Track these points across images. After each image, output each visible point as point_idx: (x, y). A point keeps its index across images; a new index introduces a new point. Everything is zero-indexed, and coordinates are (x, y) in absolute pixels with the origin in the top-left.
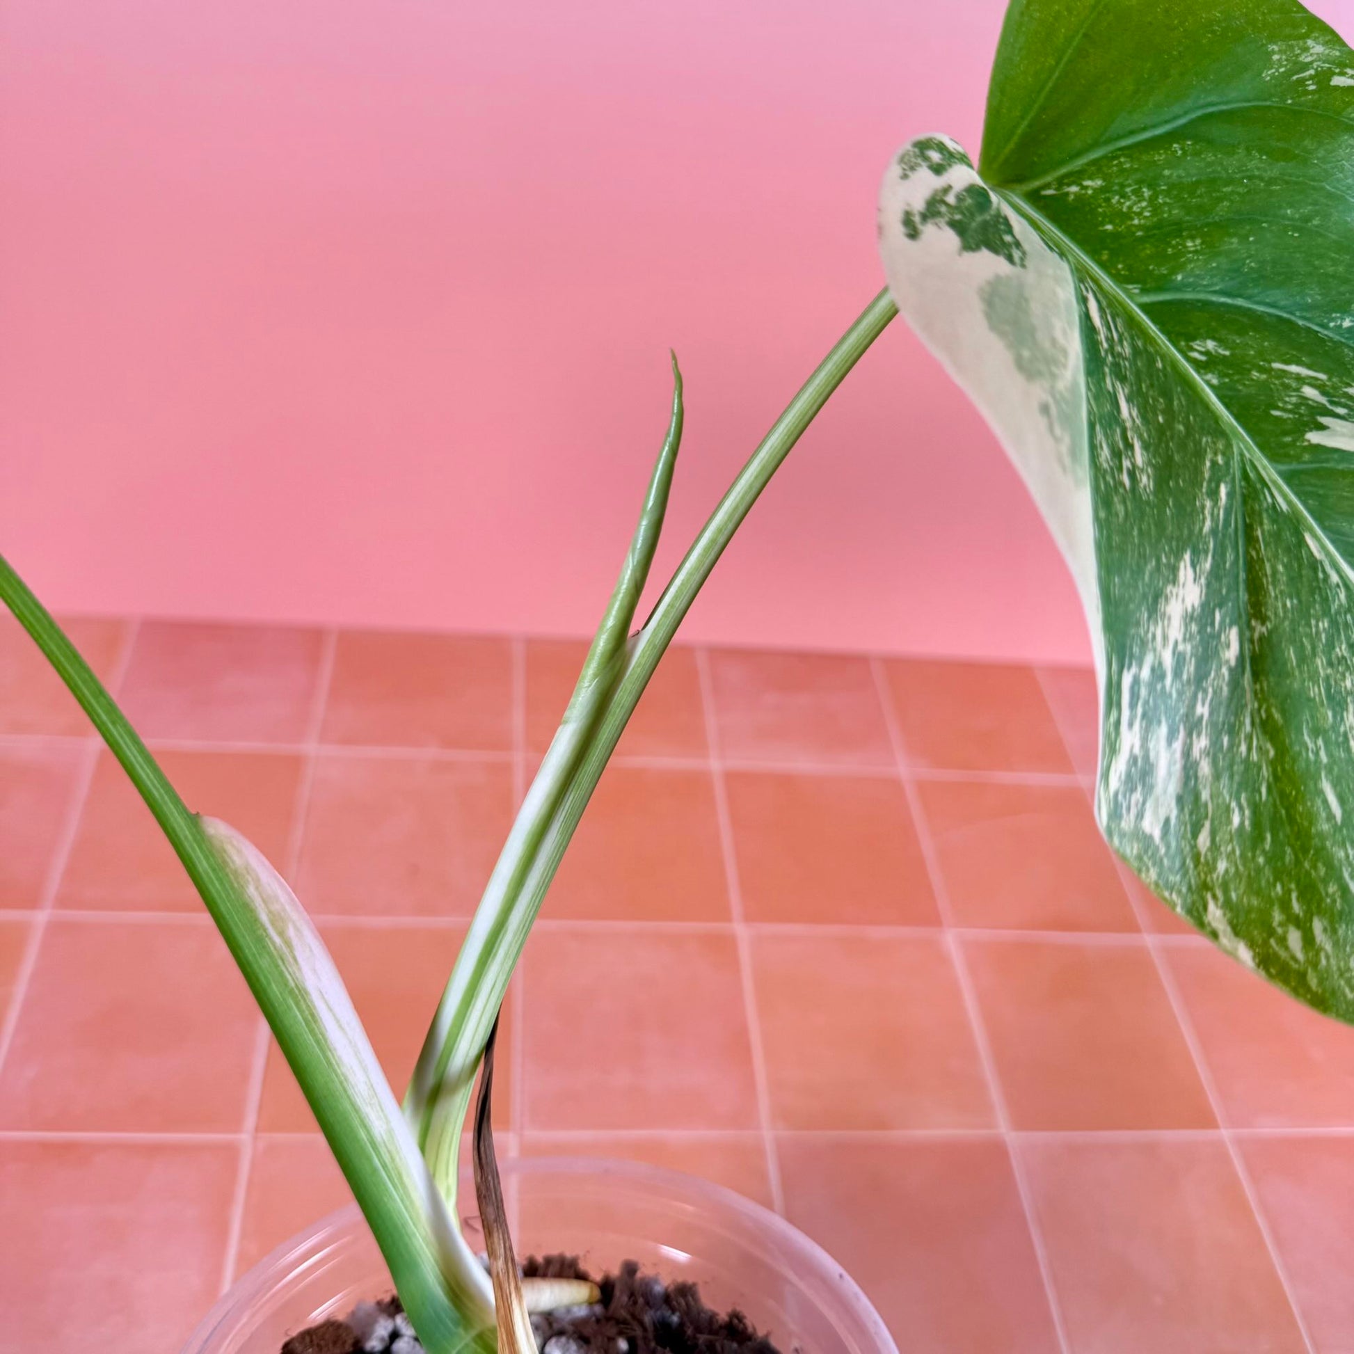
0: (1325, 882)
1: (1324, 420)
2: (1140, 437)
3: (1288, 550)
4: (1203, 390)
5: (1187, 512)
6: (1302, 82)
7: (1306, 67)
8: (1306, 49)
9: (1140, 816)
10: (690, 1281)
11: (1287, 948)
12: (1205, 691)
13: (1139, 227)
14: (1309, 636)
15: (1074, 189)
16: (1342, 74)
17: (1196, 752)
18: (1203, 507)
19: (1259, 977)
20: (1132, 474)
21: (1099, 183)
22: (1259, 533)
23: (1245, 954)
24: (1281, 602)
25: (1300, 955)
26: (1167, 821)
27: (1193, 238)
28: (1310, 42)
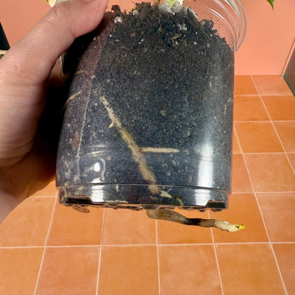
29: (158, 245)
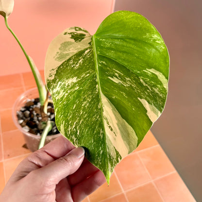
1: (114, 77)
2: (80, 64)
3: (92, 84)
4: (96, 65)
7: (153, 38)
8: (154, 36)
12: (70, 90)
13: (106, 47)
14: (87, 92)
15: (101, 40)
17: (65, 95)
18: (83, 75)
21: (105, 40)
22: (90, 81)
27: (113, 51)
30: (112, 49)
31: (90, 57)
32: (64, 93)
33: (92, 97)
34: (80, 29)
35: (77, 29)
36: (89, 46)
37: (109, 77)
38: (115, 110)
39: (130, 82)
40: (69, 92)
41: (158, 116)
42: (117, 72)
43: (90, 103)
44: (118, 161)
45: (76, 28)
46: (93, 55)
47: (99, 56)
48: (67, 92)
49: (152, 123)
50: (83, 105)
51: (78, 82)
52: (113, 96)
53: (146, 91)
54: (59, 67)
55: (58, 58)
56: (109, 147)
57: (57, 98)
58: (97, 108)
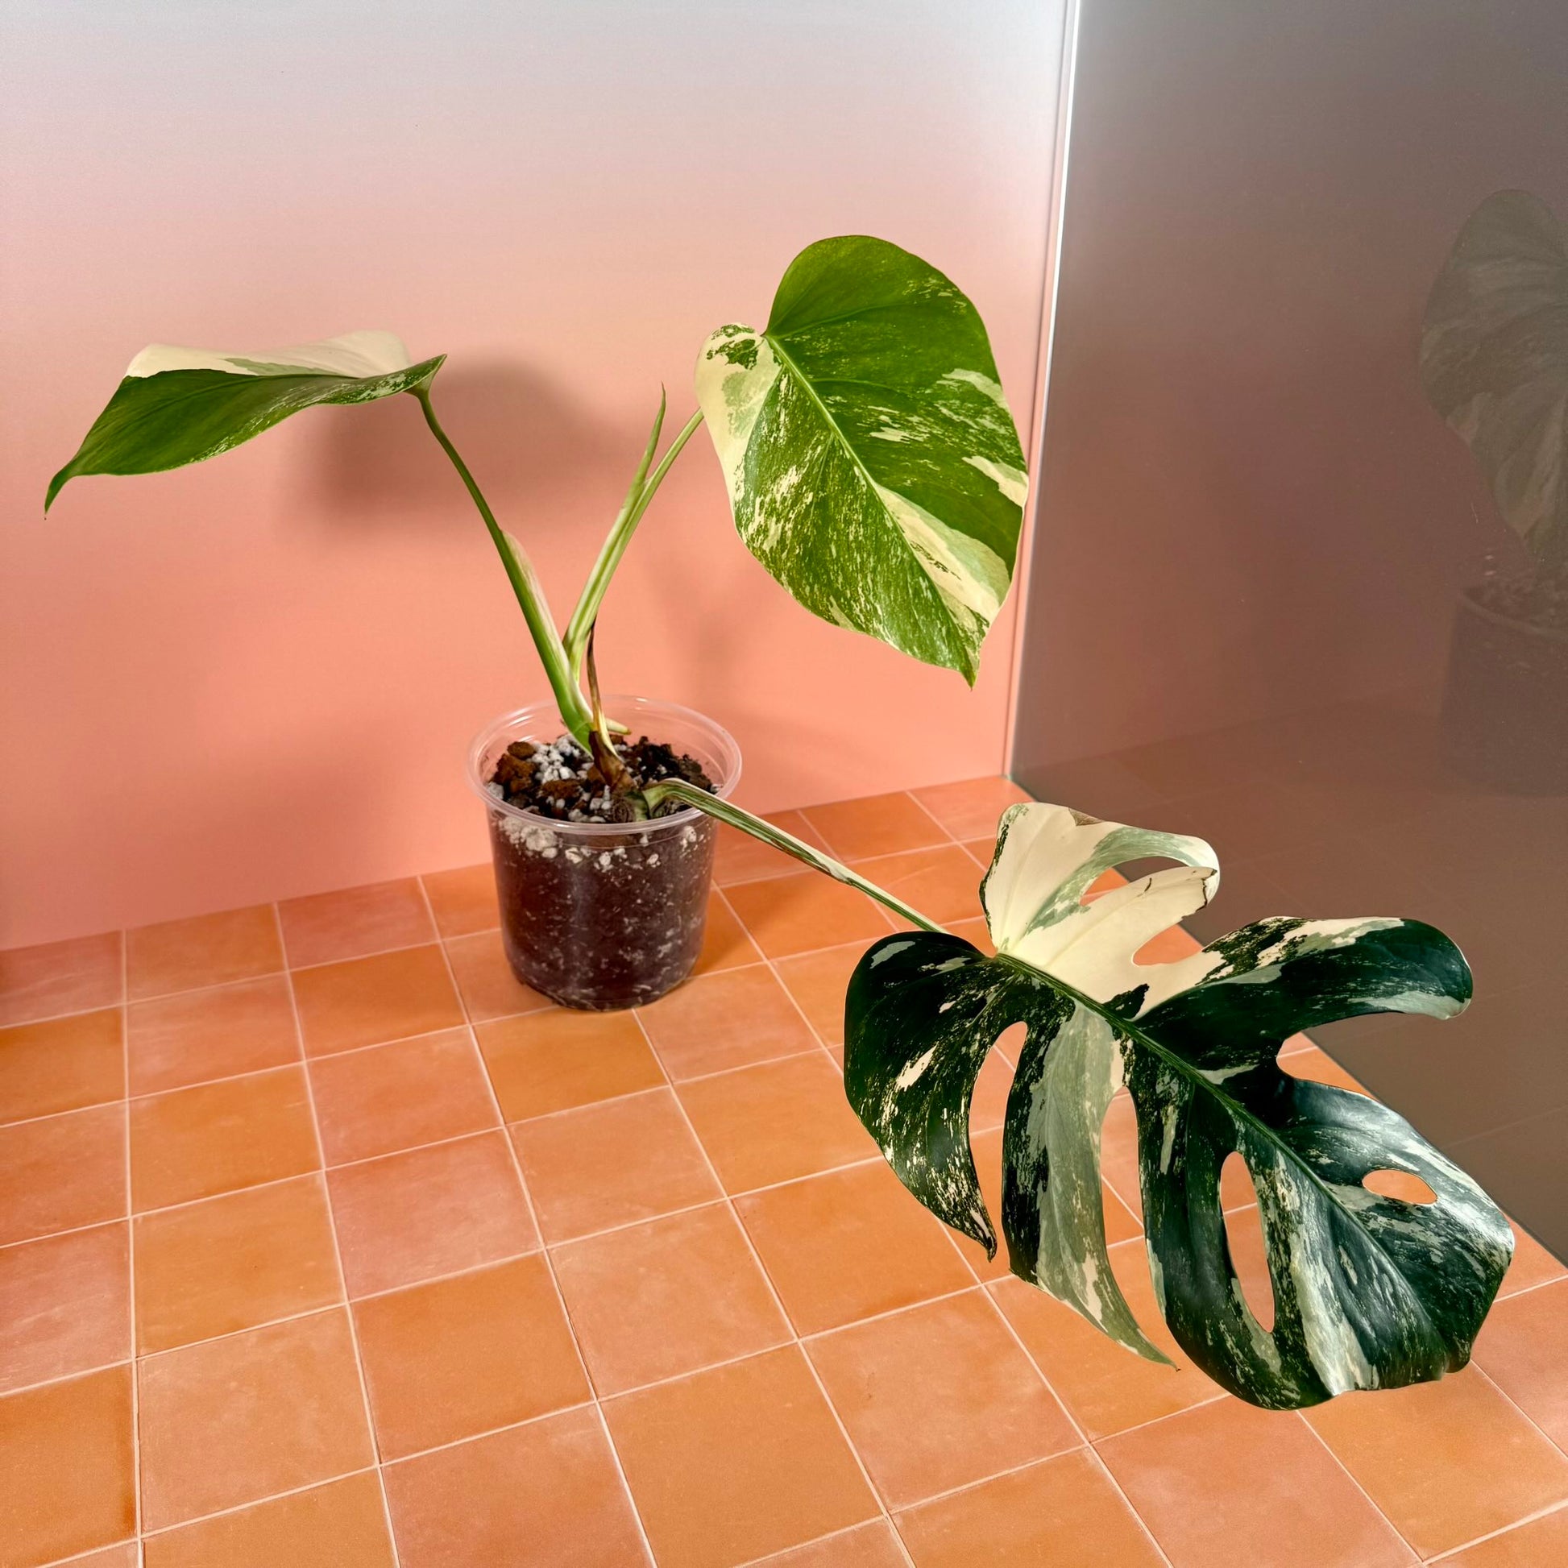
0: (823, 575)
1: (882, 428)
2: (786, 427)
3: (843, 471)
4: (825, 414)
5: (799, 453)
6: (923, 295)
7: (927, 288)
8: (928, 282)
9: (762, 544)
10: (668, 743)
11: (804, 592)
12: (794, 511)
13: (822, 354)
14: (843, 500)
15: (798, 339)
16: (945, 291)
17: (786, 529)
18: (807, 453)
19: (794, 598)
20: (775, 439)
21: (809, 337)
22: (831, 464)
23: (791, 591)
24: (833, 487)
25: (808, 594)
26: (772, 547)
27: (845, 358)
28: (930, 279)
29: (800, 1342)
30: (840, 354)
31: (798, 399)
32: (780, 526)
33: (861, 506)
34: (737, 330)
35: (730, 331)
36: (778, 369)
37: (873, 434)
38: (926, 517)
39: (925, 425)
40: (792, 516)
41: (1025, 485)
42: (881, 413)
43: (864, 524)
44: (982, 633)
45: (725, 328)
46: (802, 390)
47: (815, 385)
48: (788, 520)
49: (1021, 508)
50: (851, 538)
51: (804, 481)
52: (905, 481)
53: (968, 432)
54: (746, 455)
55: (737, 429)
56: (956, 610)
57: (766, 547)
58: (886, 530)
